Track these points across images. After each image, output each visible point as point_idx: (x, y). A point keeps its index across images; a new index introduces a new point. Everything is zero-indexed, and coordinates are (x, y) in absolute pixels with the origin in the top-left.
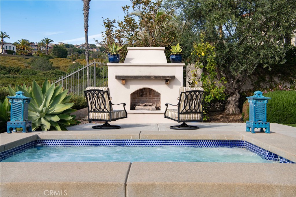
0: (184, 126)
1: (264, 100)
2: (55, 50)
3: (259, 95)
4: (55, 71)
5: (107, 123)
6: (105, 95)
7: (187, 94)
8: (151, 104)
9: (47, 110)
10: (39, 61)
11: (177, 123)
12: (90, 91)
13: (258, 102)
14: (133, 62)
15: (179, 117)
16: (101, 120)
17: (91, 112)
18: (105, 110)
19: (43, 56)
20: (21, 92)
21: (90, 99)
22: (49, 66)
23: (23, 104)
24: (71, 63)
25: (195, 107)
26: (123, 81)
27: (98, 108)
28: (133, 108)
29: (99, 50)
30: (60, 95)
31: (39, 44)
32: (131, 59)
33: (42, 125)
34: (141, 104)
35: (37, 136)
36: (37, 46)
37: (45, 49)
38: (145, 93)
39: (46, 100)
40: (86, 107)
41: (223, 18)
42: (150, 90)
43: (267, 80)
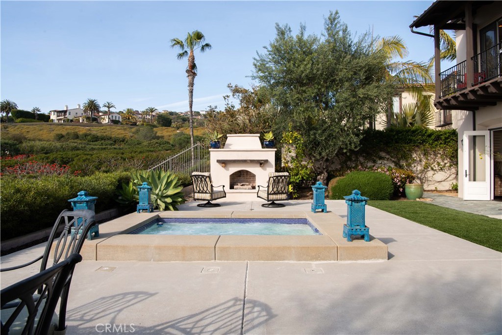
0: (273, 204)
1: (323, 188)
2: (159, 118)
3: (320, 185)
4: (159, 140)
5: (209, 202)
6: (208, 179)
7: (275, 178)
8: (247, 184)
9: (162, 193)
10: (144, 130)
11: (266, 202)
12: (195, 176)
13: (319, 190)
14: (232, 148)
15: (268, 197)
16: (204, 200)
17: (196, 193)
18: (207, 191)
19: (147, 125)
20: (146, 183)
21: (195, 182)
22: (153, 135)
23: (147, 192)
24: (175, 132)
25: (281, 189)
26: (223, 165)
27: (202, 189)
28: (232, 187)
29: (203, 118)
30: (171, 181)
31: (144, 112)
32: (231, 145)
33: (158, 205)
34: (239, 184)
35: (158, 216)
36: (141, 114)
37: (150, 117)
38: (242, 174)
39: (161, 185)
40: (191, 185)
41: (307, 110)
42: (247, 172)
43: (354, 159)
